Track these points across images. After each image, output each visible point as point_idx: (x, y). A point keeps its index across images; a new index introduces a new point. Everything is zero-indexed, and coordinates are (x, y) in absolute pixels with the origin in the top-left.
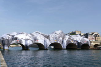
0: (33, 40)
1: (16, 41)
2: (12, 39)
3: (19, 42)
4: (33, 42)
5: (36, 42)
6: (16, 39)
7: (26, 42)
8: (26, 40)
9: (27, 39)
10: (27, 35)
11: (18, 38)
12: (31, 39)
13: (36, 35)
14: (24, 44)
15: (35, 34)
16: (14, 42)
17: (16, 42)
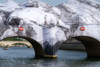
0: (68, 27)
1: (16, 29)
2: (5, 23)
3: (24, 33)
4: (68, 34)
5: (78, 33)
6: (16, 22)
7: (45, 34)
8: (47, 26)
9: (48, 23)
10: (48, 9)
11: (22, 22)
12: (62, 23)
13: (79, 8)
14: (39, 38)
15: (74, 8)
16: (10, 32)
17: (17, 33)
